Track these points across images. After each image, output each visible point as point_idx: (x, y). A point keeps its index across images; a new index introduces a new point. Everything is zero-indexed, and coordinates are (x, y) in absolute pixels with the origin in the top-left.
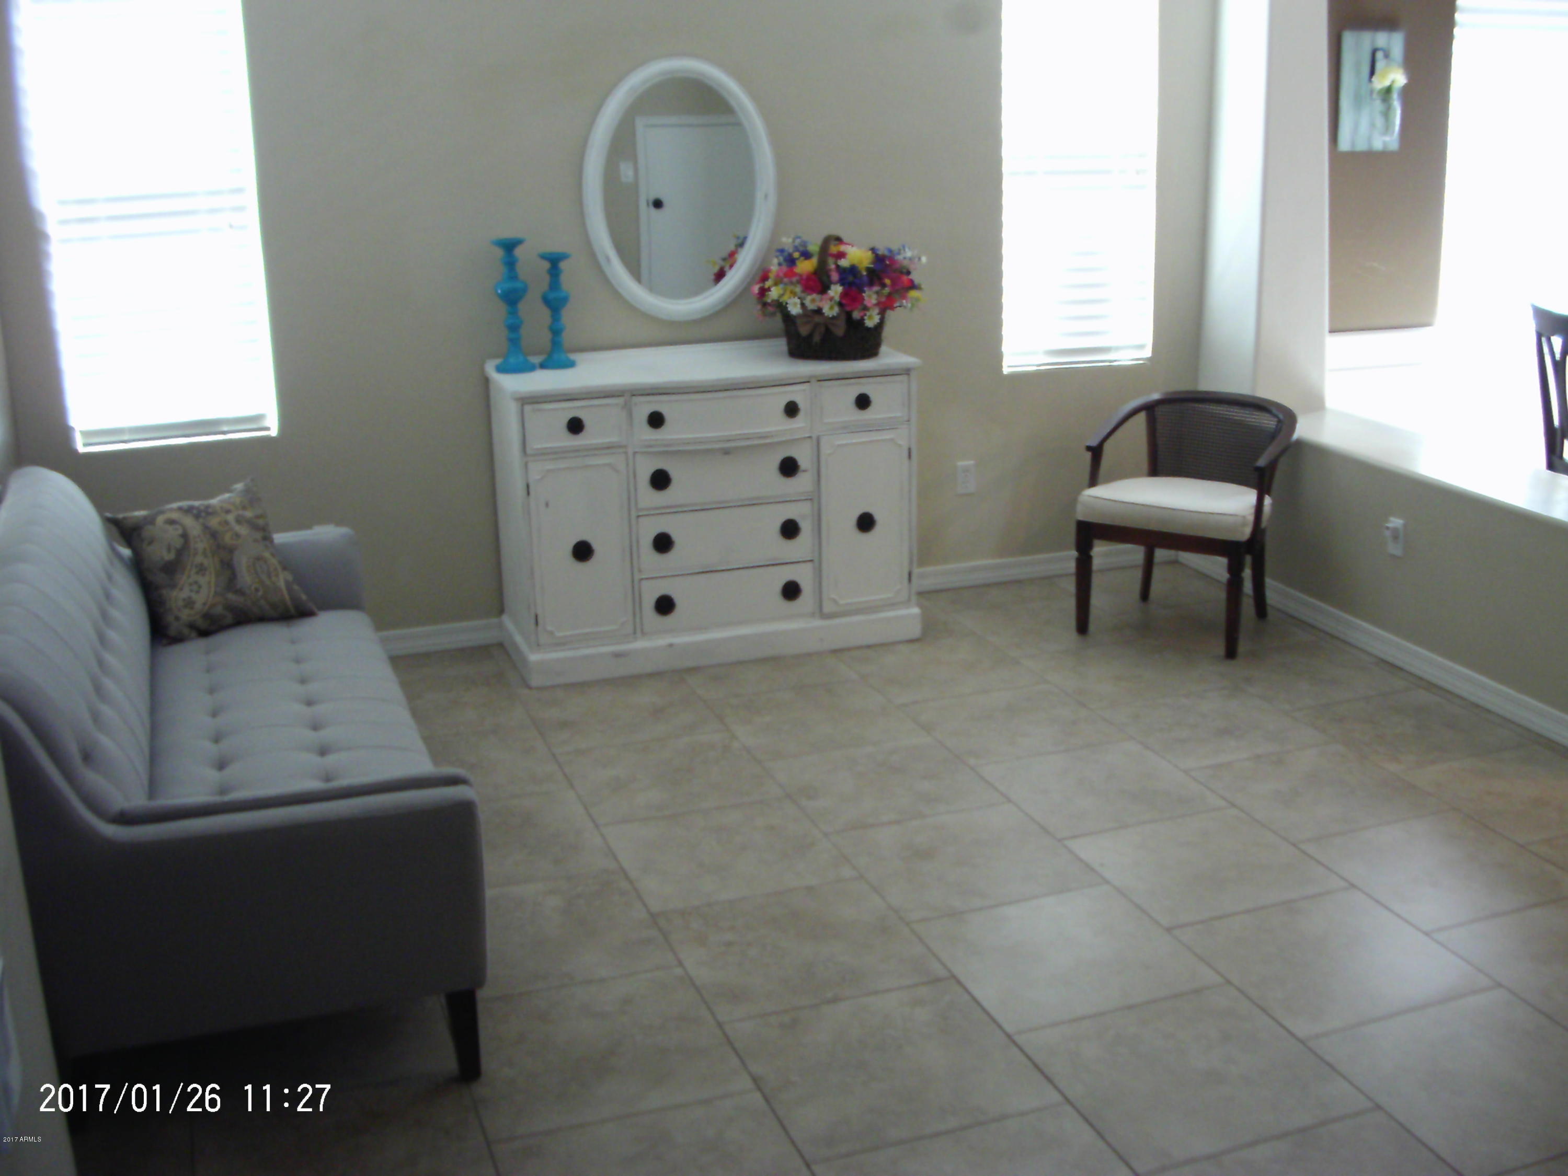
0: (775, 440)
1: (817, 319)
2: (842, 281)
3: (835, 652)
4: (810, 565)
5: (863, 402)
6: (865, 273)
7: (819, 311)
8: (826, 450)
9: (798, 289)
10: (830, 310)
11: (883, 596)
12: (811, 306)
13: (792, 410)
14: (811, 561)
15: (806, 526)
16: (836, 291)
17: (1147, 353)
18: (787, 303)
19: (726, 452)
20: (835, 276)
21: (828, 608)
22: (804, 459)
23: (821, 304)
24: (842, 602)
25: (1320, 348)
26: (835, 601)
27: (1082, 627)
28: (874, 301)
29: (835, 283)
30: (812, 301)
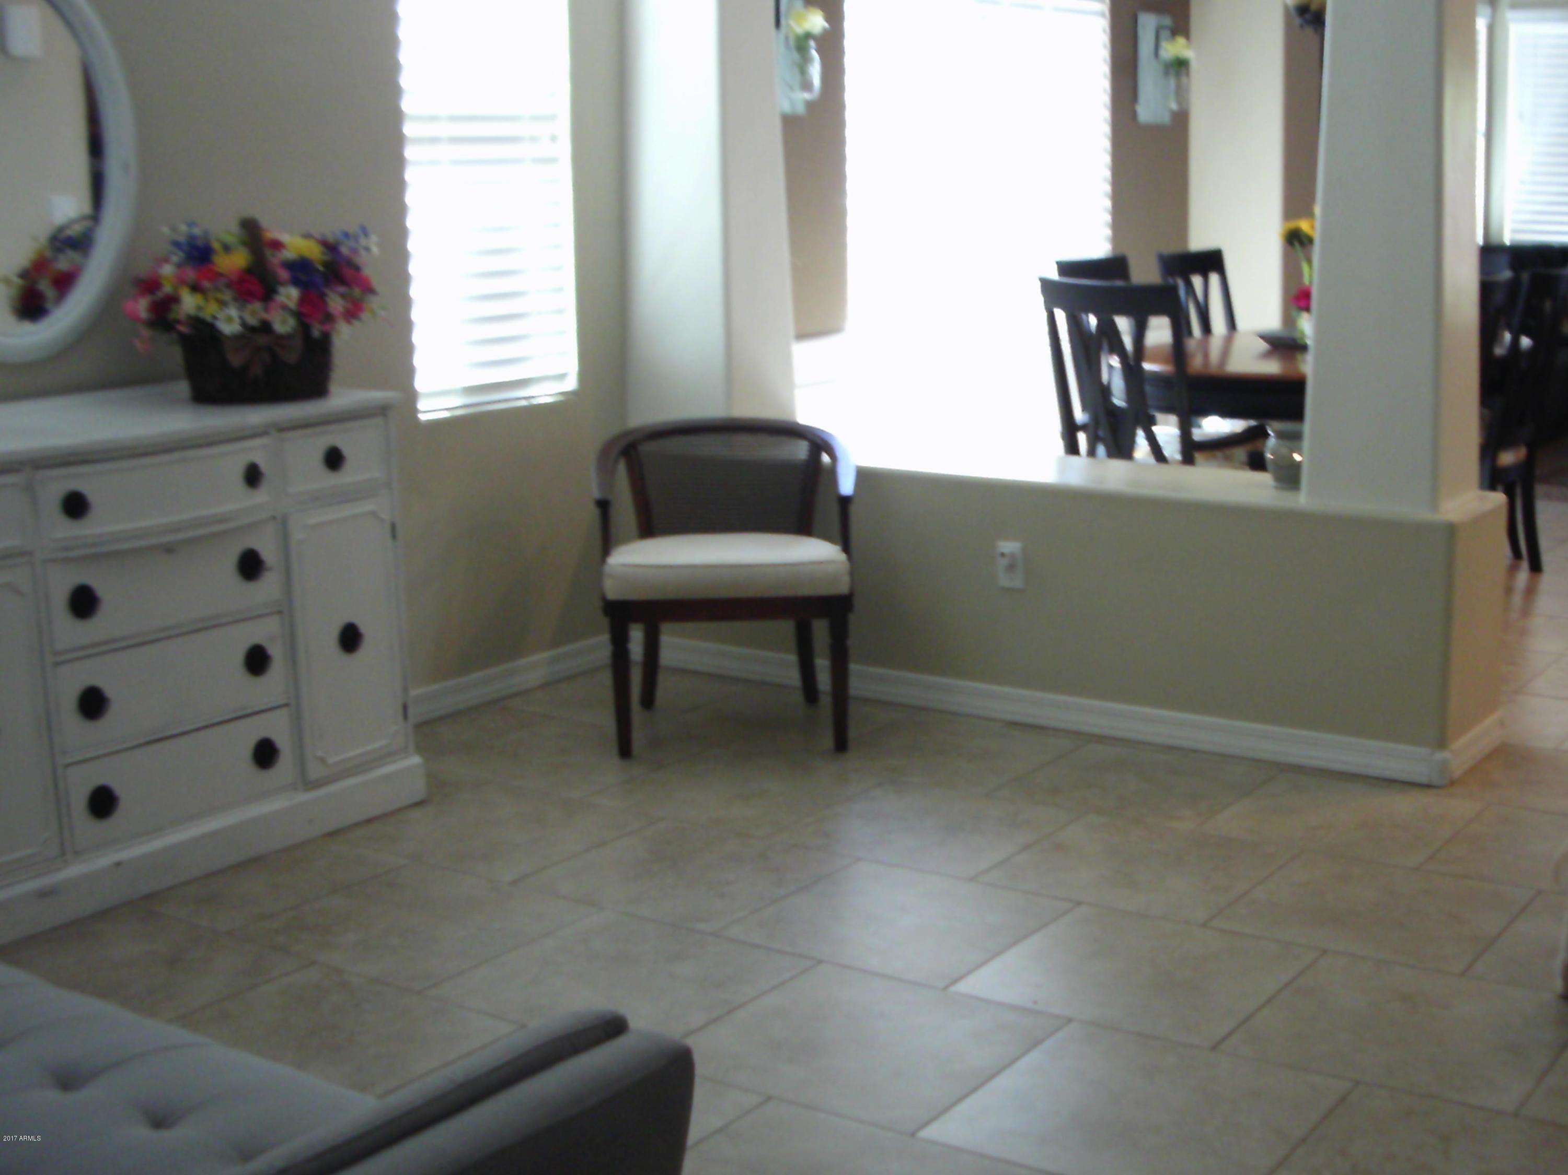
0: (232, 525)
1: (262, 340)
2: (296, 282)
3: (331, 835)
4: (284, 712)
5: (334, 459)
6: (321, 268)
7: (265, 327)
8: (297, 535)
9: (227, 296)
10: (283, 324)
11: (376, 745)
12: (252, 321)
13: (253, 476)
14: (286, 705)
15: (276, 652)
16: (290, 295)
17: (571, 384)
18: (215, 317)
19: (169, 549)
20: (284, 274)
21: (315, 771)
22: (268, 552)
23: (266, 316)
24: (331, 761)
25: (787, 358)
26: (322, 760)
27: (625, 750)
28: (341, 309)
29: (283, 284)
30: (254, 313)
